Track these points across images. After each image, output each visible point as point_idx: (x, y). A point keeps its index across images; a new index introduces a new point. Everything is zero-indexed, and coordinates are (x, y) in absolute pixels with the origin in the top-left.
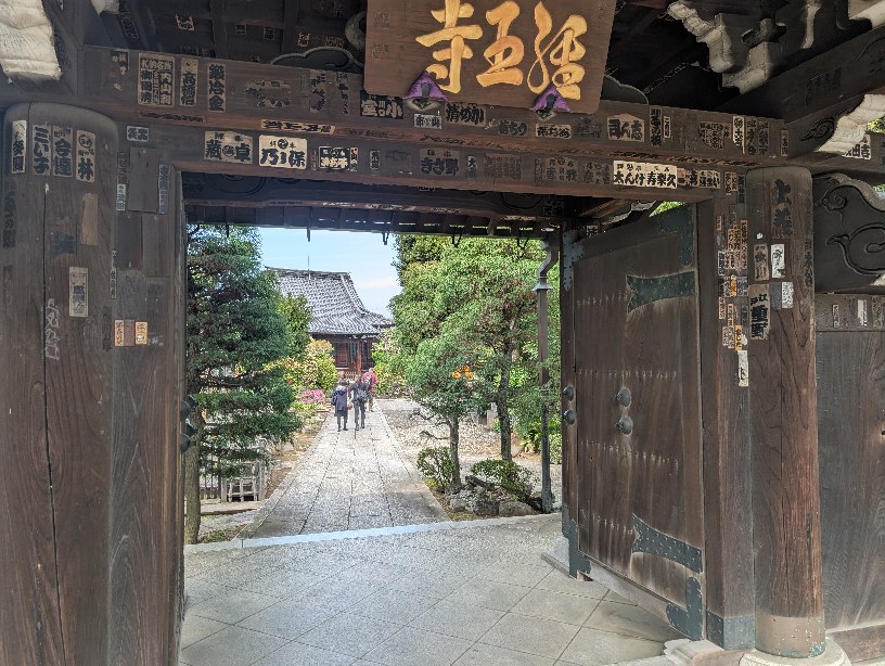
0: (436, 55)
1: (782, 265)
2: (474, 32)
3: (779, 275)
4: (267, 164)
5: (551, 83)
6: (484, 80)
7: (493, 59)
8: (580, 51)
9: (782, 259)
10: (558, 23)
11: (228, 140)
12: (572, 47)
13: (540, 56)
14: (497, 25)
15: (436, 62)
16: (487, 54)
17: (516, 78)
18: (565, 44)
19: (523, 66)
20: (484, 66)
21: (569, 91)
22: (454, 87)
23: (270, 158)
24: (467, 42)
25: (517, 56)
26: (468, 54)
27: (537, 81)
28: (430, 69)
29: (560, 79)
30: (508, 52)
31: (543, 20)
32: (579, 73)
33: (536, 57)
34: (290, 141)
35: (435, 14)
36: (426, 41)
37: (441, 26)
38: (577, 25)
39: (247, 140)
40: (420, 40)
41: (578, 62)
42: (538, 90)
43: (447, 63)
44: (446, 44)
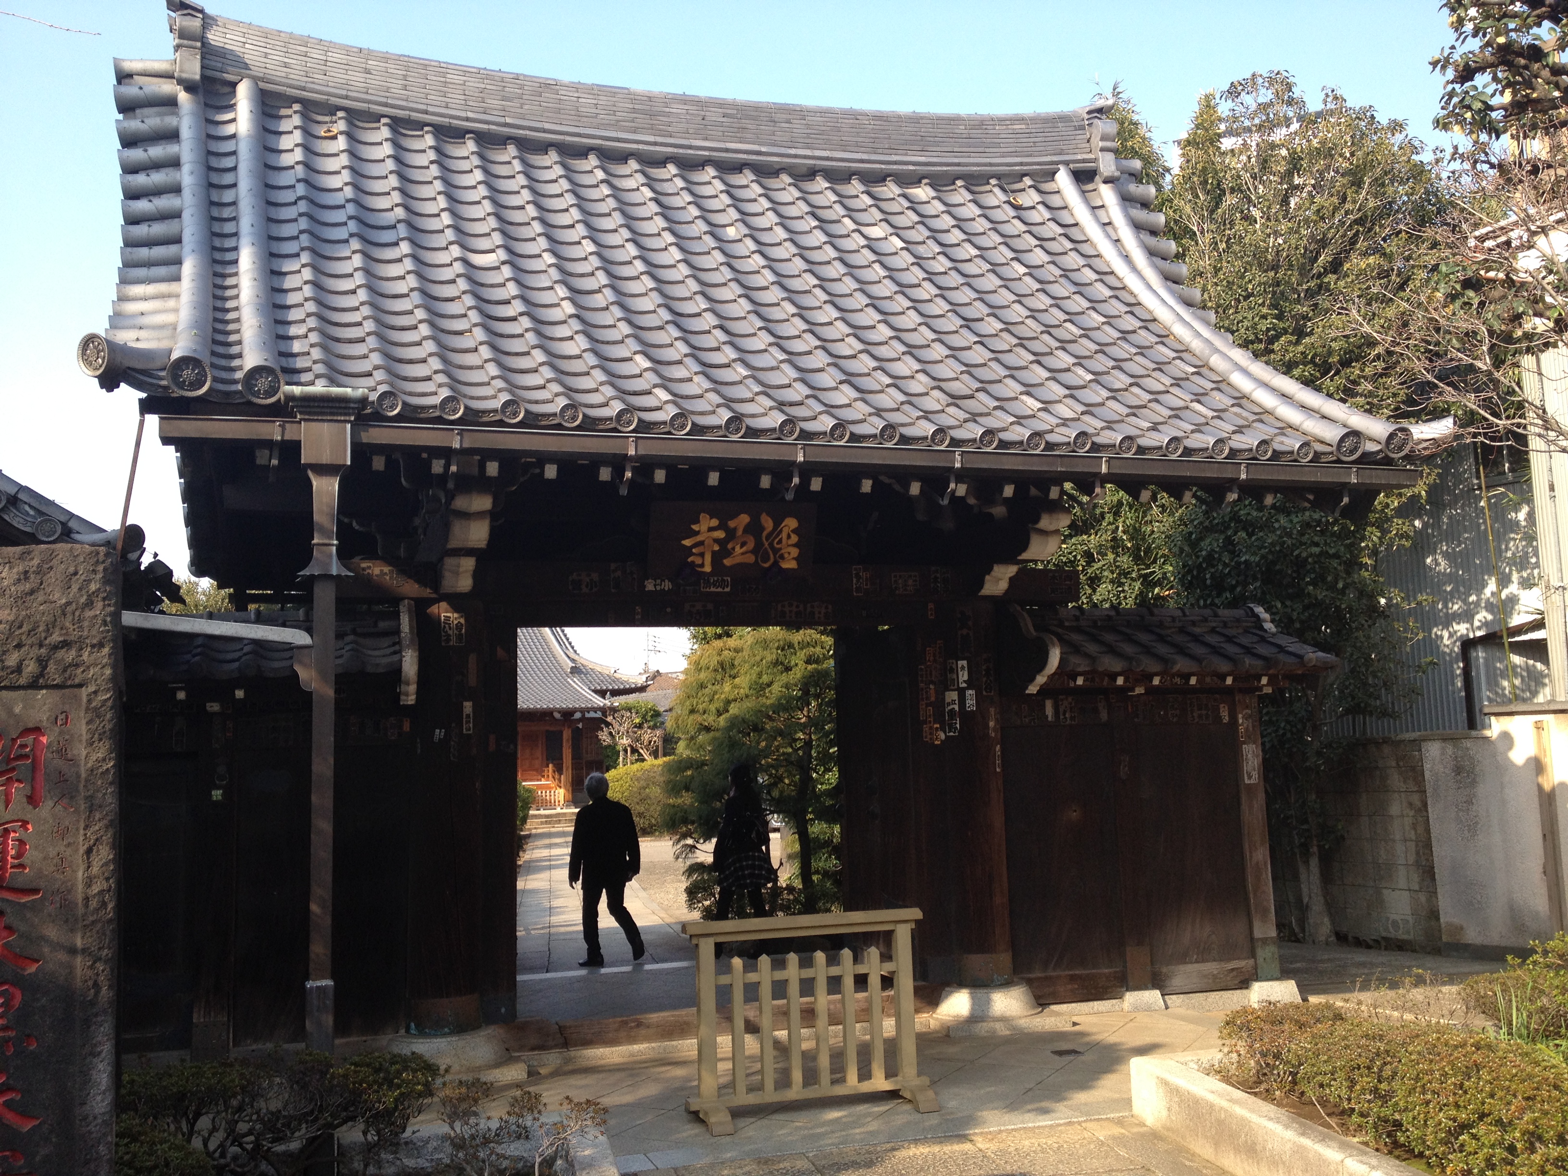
0: (694, 551)
1: (966, 677)
2: (720, 534)
3: (964, 685)
5: (775, 560)
6: (727, 562)
7: (733, 549)
8: (794, 539)
9: (966, 673)
10: (777, 523)
12: (789, 537)
13: (766, 544)
14: (735, 529)
15: (694, 554)
16: (730, 546)
17: (751, 559)
18: (784, 535)
19: (755, 551)
20: (728, 553)
21: (789, 564)
22: (707, 568)
24: (716, 541)
25: (751, 545)
26: (716, 548)
27: (766, 559)
28: (690, 559)
29: (782, 557)
30: (744, 544)
31: (768, 523)
32: (795, 552)
33: (763, 545)
35: (693, 527)
36: (687, 543)
37: (697, 533)
38: (791, 523)
40: (683, 542)
41: (794, 545)
42: (766, 565)
43: (702, 555)
44: (701, 543)
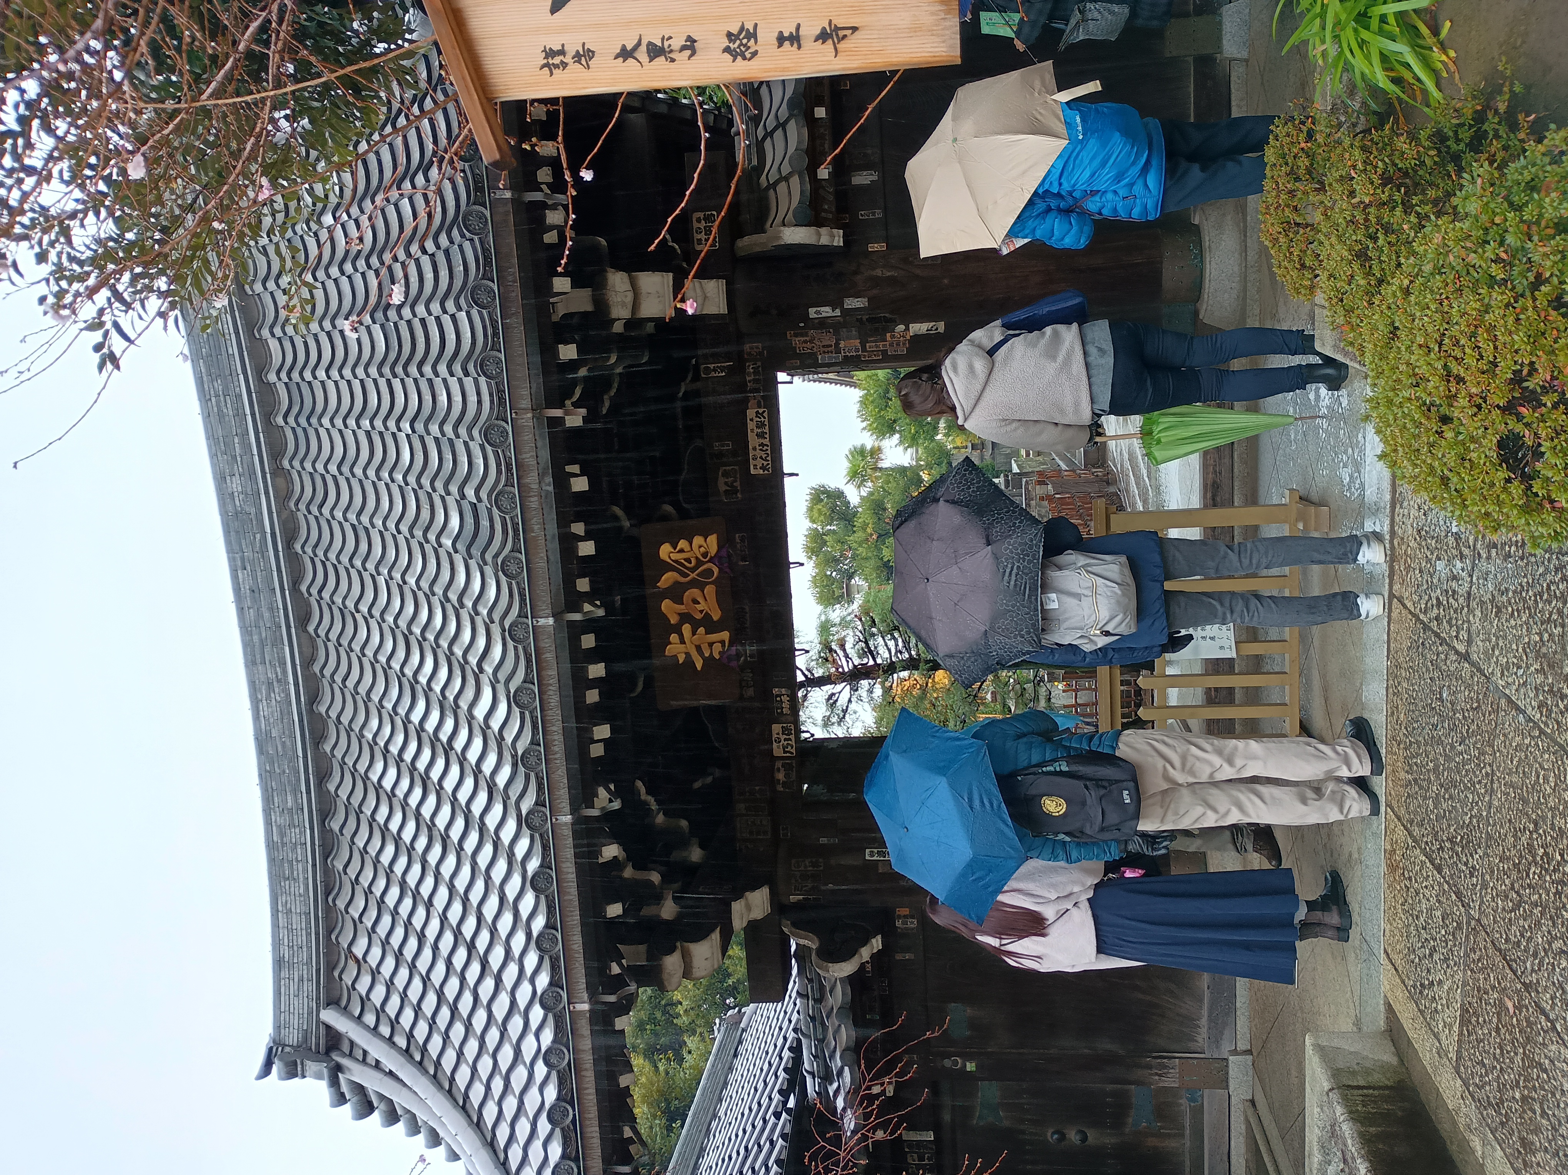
0: (707, 655)
1: (828, 309)
2: (686, 629)
4: (793, 751)
5: (709, 561)
6: (716, 615)
7: (701, 612)
8: (683, 544)
9: (823, 309)
10: (667, 567)
11: (781, 776)
12: (682, 551)
13: (693, 575)
14: (679, 614)
15: (711, 654)
16: (699, 616)
17: (710, 590)
19: (701, 586)
20: (707, 617)
21: (712, 543)
22: (725, 635)
23: (789, 749)
24: (694, 633)
25: (695, 592)
26: (702, 630)
27: (710, 572)
28: (717, 657)
29: (705, 555)
30: (696, 602)
31: (667, 579)
32: (698, 540)
33: (694, 578)
34: (775, 736)
35: (681, 660)
36: (699, 663)
37: (687, 654)
38: (665, 551)
39: (779, 764)
40: (699, 668)
41: (690, 542)
42: (716, 570)
43: (711, 645)
44: (699, 648)
